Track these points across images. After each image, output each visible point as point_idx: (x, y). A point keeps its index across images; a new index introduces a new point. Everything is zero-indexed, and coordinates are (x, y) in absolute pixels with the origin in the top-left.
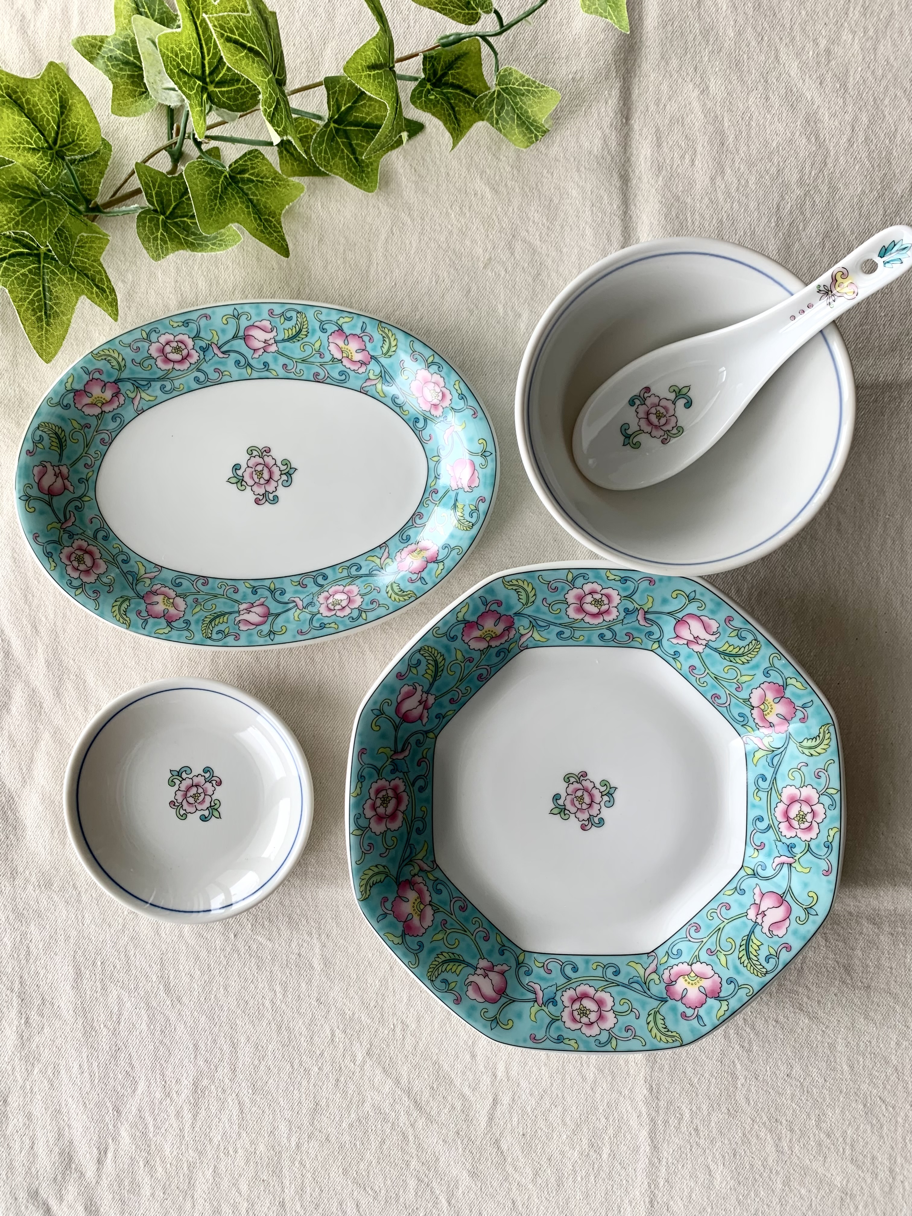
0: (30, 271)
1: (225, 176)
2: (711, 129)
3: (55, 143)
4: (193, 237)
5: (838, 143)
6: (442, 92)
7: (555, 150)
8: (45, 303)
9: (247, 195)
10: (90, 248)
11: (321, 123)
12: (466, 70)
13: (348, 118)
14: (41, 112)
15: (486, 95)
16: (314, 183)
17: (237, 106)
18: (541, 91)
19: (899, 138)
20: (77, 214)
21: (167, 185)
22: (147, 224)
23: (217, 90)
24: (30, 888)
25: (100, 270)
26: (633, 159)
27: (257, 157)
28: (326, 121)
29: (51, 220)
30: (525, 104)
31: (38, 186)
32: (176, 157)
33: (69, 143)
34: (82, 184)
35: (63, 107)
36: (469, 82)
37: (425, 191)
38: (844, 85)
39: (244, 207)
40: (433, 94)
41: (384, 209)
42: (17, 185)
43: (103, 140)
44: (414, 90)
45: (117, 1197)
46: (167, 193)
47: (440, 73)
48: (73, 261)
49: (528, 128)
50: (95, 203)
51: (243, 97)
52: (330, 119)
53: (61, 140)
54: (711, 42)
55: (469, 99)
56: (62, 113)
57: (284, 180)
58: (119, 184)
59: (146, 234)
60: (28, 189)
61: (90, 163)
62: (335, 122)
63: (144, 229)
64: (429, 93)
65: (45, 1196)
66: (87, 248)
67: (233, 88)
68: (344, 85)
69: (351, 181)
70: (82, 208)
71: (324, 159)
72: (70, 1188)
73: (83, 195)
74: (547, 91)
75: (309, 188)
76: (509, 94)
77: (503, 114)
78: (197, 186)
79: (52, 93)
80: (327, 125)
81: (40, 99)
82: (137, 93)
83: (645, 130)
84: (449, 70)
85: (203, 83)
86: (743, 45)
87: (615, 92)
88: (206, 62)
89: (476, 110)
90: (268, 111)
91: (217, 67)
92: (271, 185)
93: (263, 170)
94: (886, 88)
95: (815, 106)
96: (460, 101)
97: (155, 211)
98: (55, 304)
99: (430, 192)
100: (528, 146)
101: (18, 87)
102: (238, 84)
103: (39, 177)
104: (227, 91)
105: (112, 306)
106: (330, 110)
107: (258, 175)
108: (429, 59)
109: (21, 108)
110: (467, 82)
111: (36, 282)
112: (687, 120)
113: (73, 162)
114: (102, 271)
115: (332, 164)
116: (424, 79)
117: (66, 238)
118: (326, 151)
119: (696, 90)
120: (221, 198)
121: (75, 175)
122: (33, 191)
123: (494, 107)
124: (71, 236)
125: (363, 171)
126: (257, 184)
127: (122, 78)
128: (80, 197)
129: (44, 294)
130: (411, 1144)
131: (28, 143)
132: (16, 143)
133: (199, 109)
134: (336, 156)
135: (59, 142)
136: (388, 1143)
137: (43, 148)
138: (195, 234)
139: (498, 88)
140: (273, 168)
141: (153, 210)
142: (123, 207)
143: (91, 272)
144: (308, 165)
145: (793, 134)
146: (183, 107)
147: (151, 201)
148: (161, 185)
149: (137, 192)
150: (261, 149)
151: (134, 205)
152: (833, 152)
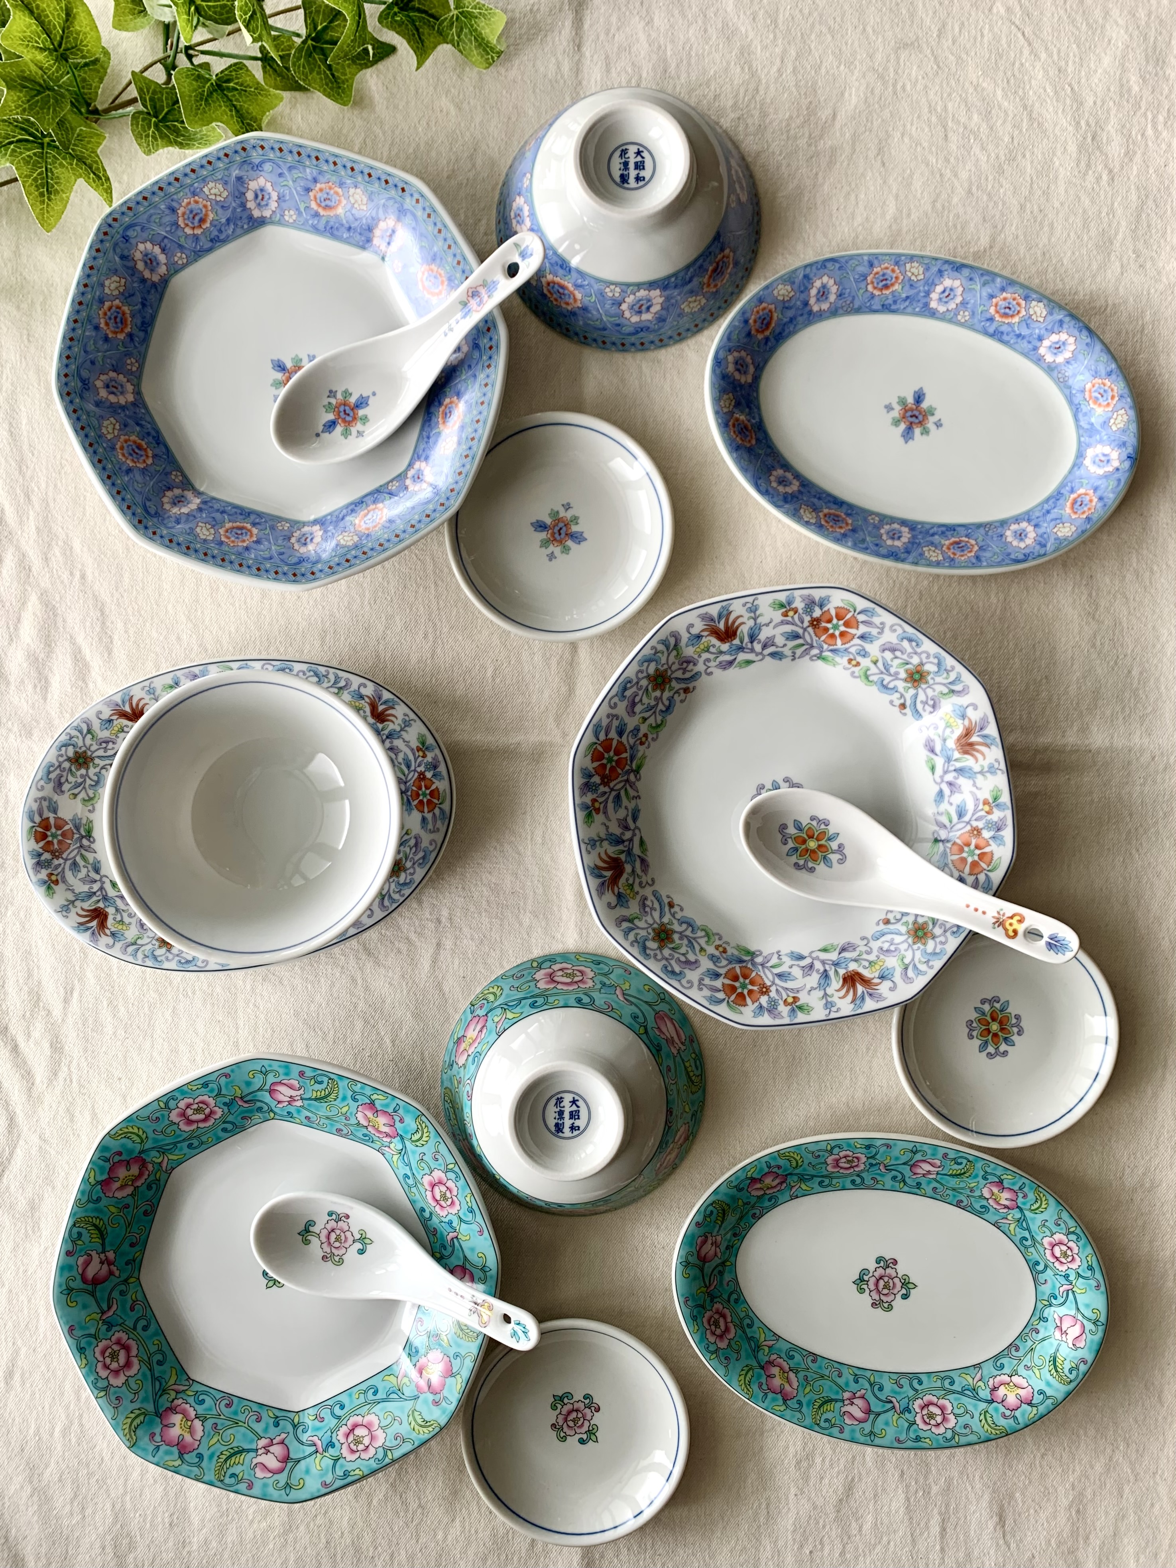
0: (35, 154)
1: (212, 83)
2: (654, 57)
3: (60, 45)
4: (182, 138)
5: (768, 72)
6: (408, 15)
7: (514, 73)
8: (47, 182)
9: (231, 100)
10: (89, 142)
11: (299, 41)
13: (325, 37)
14: (48, 16)
15: (446, 18)
16: (295, 98)
17: (222, 20)
18: (490, 13)
19: (823, 71)
20: (78, 112)
21: (160, 93)
22: (141, 124)
23: (204, 4)
24: (12, 736)
25: (97, 160)
26: (584, 83)
27: (241, 69)
28: (304, 38)
29: (54, 110)
30: (478, 26)
31: (44, 80)
32: (170, 70)
33: (73, 48)
34: (83, 88)
35: (68, 15)
36: (435, 7)
37: (396, 107)
38: (775, 22)
39: (227, 110)
40: (399, 17)
41: (359, 123)
42: (25, 77)
43: (103, 48)
44: (382, 12)
45: (81, 1035)
46: (160, 100)
48: (73, 149)
49: (485, 50)
50: (95, 106)
51: (228, 12)
52: (308, 36)
53: (66, 43)
55: (434, 22)
56: (67, 20)
57: (266, 90)
58: (117, 93)
59: (139, 132)
60: (34, 81)
61: (91, 69)
62: (313, 39)
63: (138, 128)
64: (396, 15)
65: (14, 1033)
66: (86, 141)
68: (320, 6)
69: (329, 96)
70: (83, 110)
71: (303, 74)
72: (37, 1024)
73: (84, 98)
74: (495, 14)
75: (290, 101)
76: (465, 18)
77: (463, 36)
78: (186, 89)
80: (304, 42)
81: (48, 6)
82: (137, 11)
83: (596, 57)
87: (568, 23)
89: (440, 33)
90: (245, 18)
92: (254, 94)
93: (247, 81)
94: (813, 26)
95: (749, 39)
96: (424, 23)
97: (149, 114)
98: (56, 183)
99: (401, 107)
100: (487, 68)
103: (45, 73)
104: (213, 6)
105: (106, 192)
106: (307, 29)
107: (242, 85)
109: (31, 12)
110: (432, 7)
111: (40, 163)
112: (634, 49)
113: (76, 66)
114: (98, 162)
115: (310, 78)
116: (392, 3)
117: (67, 129)
118: (304, 65)
119: (642, 22)
120: (206, 100)
121: (78, 79)
122: (40, 85)
123: (454, 30)
124: (71, 128)
125: (339, 88)
126: (241, 93)
128: (81, 100)
129: (47, 174)
130: (359, 987)
131: (37, 42)
132: (26, 40)
133: (186, 17)
134: (314, 71)
135: (63, 45)
136: (337, 985)
137: (49, 48)
138: (183, 136)
139: (456, 12)
140: (257, 80)
141: (147, 114)
142: (121, 111)
143: (89, 162)
144: (288, 79)
145: (728, 63)
146: (175, 22)
147: (145, 106)
148: (154, 92)
149: (133, 101)
150: (247, 63)
151: (130, 109)
152: (764, 81)
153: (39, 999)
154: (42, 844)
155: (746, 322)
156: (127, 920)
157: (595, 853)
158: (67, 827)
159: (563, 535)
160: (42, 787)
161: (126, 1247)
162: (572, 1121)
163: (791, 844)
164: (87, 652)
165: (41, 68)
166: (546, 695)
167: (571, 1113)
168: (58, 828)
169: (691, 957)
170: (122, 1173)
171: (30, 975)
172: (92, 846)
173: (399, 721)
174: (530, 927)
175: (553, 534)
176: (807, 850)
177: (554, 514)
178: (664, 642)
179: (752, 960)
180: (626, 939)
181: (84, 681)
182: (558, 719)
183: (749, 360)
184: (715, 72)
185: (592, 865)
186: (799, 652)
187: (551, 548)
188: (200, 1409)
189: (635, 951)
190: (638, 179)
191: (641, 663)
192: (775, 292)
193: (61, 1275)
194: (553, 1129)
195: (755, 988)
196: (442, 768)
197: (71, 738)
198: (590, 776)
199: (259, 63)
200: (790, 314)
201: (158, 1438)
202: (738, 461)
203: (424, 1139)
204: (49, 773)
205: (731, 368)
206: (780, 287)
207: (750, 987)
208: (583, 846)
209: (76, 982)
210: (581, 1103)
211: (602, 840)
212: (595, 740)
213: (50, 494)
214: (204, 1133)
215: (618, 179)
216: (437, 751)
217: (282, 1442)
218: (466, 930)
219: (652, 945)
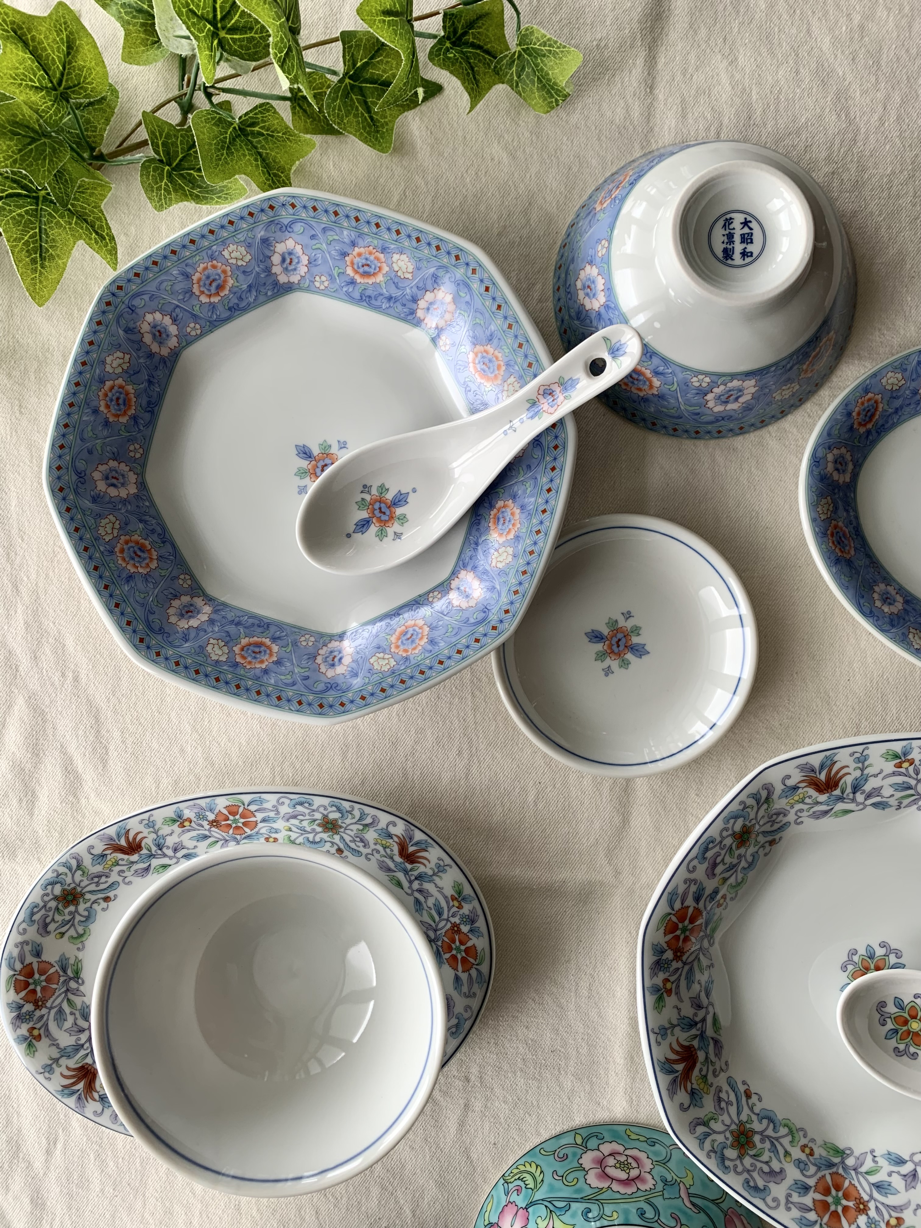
0: (27, 212)
1: (235, 128)
2: (738, 101)
3: (60, 83)
4: (199, 190)
5: (868, 121)
6: (462, 51)
7: (575, 118)
8: (41, 246)
9: (256, 148)
10: (91, 195)
11: (335, 79)
12: (488, 30)
13: (364, 74)
14: (46, 50)
15: (506, 56)
16: (327, 142)
17: (249, 55)
18: (562, 52)
20: (80, 159)
21: (175, 136)
22: (152, 173)
23: (229, 36)
25: (100, 217)
26: (656, 129)
27: (268, 111)
28: (341, 76)
29: (51, 160)
30: (545, 65)
31: (40, 125)
32: (186, 109)
33: (75, 86)
34: (87, 130)
35: (69, 48)
36: (490, 42)
37: (441, 154)
38: (877, 63)
39: (252, 159)
40: (452, 53)
41: (398, 171)
42: (17, 123)
43: (111, 85)
44: (432, 48)
45: (65, 1190)
46: (174, 144)
47: (460, 32)
48: (73, 205)
49: (549, 92)
50: (100, 150)
51: (255, 46)
52: (346, 74)
53: (67, 81)
54: (741, 14)
55: (490, 60)
56: (69, 54)
57: (295, 135)
58: (125, 134)
59: (149, 184)
60: (28, 127)
61: (96, 109)
62: (350, 78)
63: (148, 179)
64: (448, 51)
66: (88, 194)
67: (245, 36)
68: (361, 40)
69: (365, 141)
70: (86, 155)
71: (338, 116)
73: (87, 142)
74: (568, 52)
75: (321, 147)
76: (529, 56)
77: (523, 76)
78: (204, 134)
79: (59, 32)
80: (341, 81)
81: (47, 38)
82: (149, 42)
83: (670, 100)
84: (470, 29)
85: (214, 28)
86: (775, 18)
87: (640, 61)
88: (218, 6)
89: (496, 71)
90: (279, 55)
91: (229, 13)
92: (281, 140)
93: (274, 124)
95: (847, 82)
96: (480, 61)
97: (161, 161)
98: (51, 247)
99: (446, 155)
100: (548, 112)
101: (24, 23)
102: (250, 33)
103: (41, 117)
104: (239, 39)
105: (111, 254)
106: (345, 65)
107: (268, 129)
108: (449, 17)
109: (26, 44)
110: (489, 42)
111: (32, 223)
112: (714, 92)
113: (79, 106)
114: (102, 218)
115: (345, 121)
116: (444, 37)
117: (66, 181)
118: (339, 106)
119: (725, 61)
120: (228, 148)
121: (80, 121)
122: (34, 130)
123: (514, 69)
124: (71, 179)
125: (378, 132)
126: (267, 138)
127: (134, 25)
128: (84, 144)
129: (40, 236)
131: (31, 80)
132: (19, 79)
133: (207, 52)
134: (350, 113)
135: (64, 83)
137: (46, 88)
138: (201, 187)
139: (519, 48)
140: (285, 123)
141: (159, 160)
142: (128, 157)
143: (90, 219)
144: (319, 121)
145: (823, 109)
146: (194, 56)
147: (157, 152)
148: (168, 136)
149: (144, 143)
150: (274, 103)
151: (139, 155)
152: (863, 131)
153: (18, 1148)
154: (23, 994)
155: (849, 414)
157: (665, 1044)
158: (52, 971)
159: (621, 648)
160: (25, 930)
163: (890, 1025)
164: (79, 763)
165: (36, 111)
166: (597, 825)
168: (42, 973)
169: (776, 1165)
171: (9, 1122)
172: (82, 988)
173: (433, 865)
174: (572, 1090)
175: (610, 646)
176: (909, 1032)
177: (613, 624)
178: (755, 796)
179: (843, 1162)
180: (702, 1149)
181: (75, 796)
182: (610, 853)
183: (848, 457)
184: (808, 120)
185: (663, 1060)
186: (906, 802)
187: (608, 662)
189: (712, 1163)
190: (745, 254)
191: (727, 821)
192: (884, 381)
195: (851, 1204)
196: (480, 923)
197: (59, 875)
198: (663, 952)
199: (288, 103)
200: (897, 403)
202: (837, 578)
204: (32, 914)
205: (830, 467)
206: (890, 374)
207: (844, 1202)
208: (653, 1037)
209: (60, 1131)
211: (673, 1026)
212: (669, 910)
213: (41, 585)
215: (720, 255)
216: (476, 903)
218: (498, 1091)
219: (731, 1153)
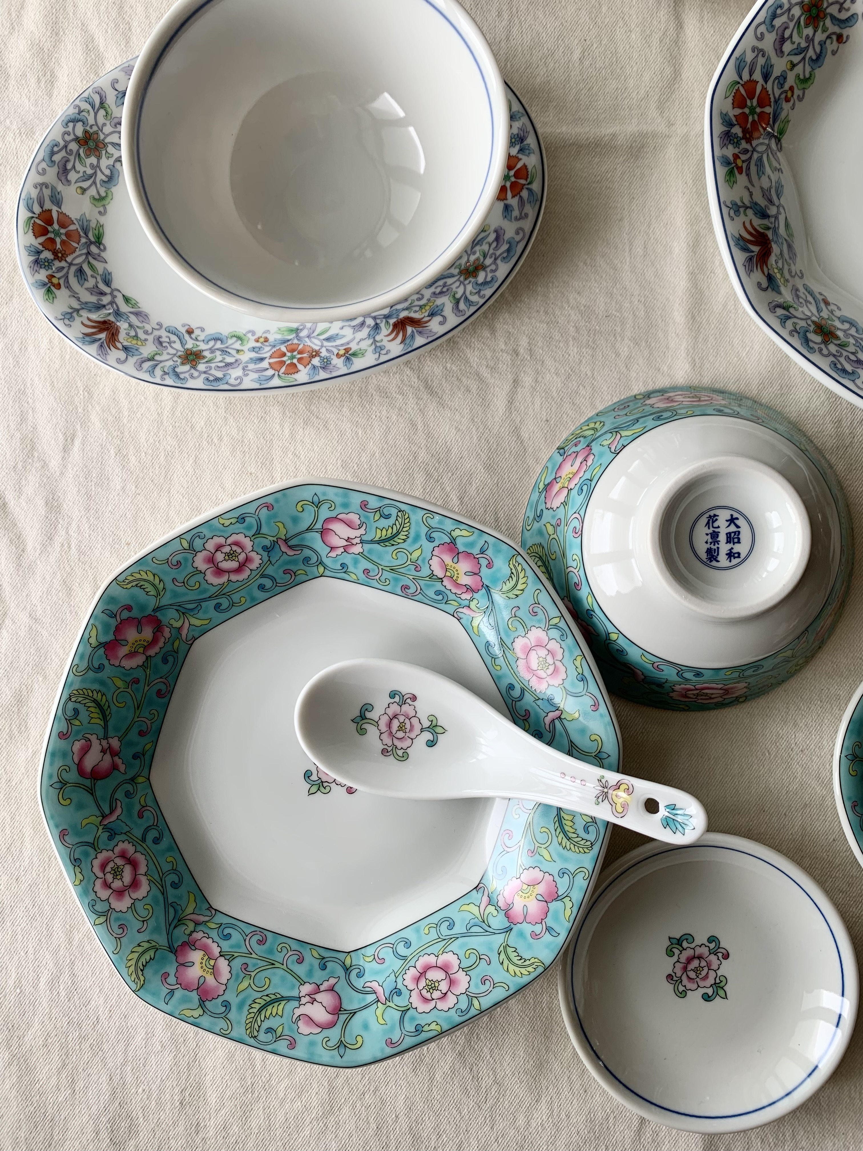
153: (33, 448)
154: (42, 239)
156: (141, 335)
157: (738, 221)
158: (72, 227)
160: (44, 170)
161: (134, 735)
162: (730, 546)
164: (100, 41)
166: (646, 77)
167: (728, 535)
168: (62, 225)
170: (132, 635)
171: (23, 419)
172: (103, 254)
174: (629, 357)
180: (784, 327)
182: (661, 107)
185: (735, 234)
188: (226, 946)
193: (52, 764)
194: (704, 556)
196: (531, 141)
197: (80, 112)
198: (731, 125)
201: (172, 979)
203: (520, 586)
204: (52, 153)
208: (725, 210)
209: (78, 427)
210: (741, 522)
211: (746, 207)
212: (737, 79)
214: (236, 590)
216: (525, 120)
217: (332, 989)
218: (549, 362)
219: (815, 338)
